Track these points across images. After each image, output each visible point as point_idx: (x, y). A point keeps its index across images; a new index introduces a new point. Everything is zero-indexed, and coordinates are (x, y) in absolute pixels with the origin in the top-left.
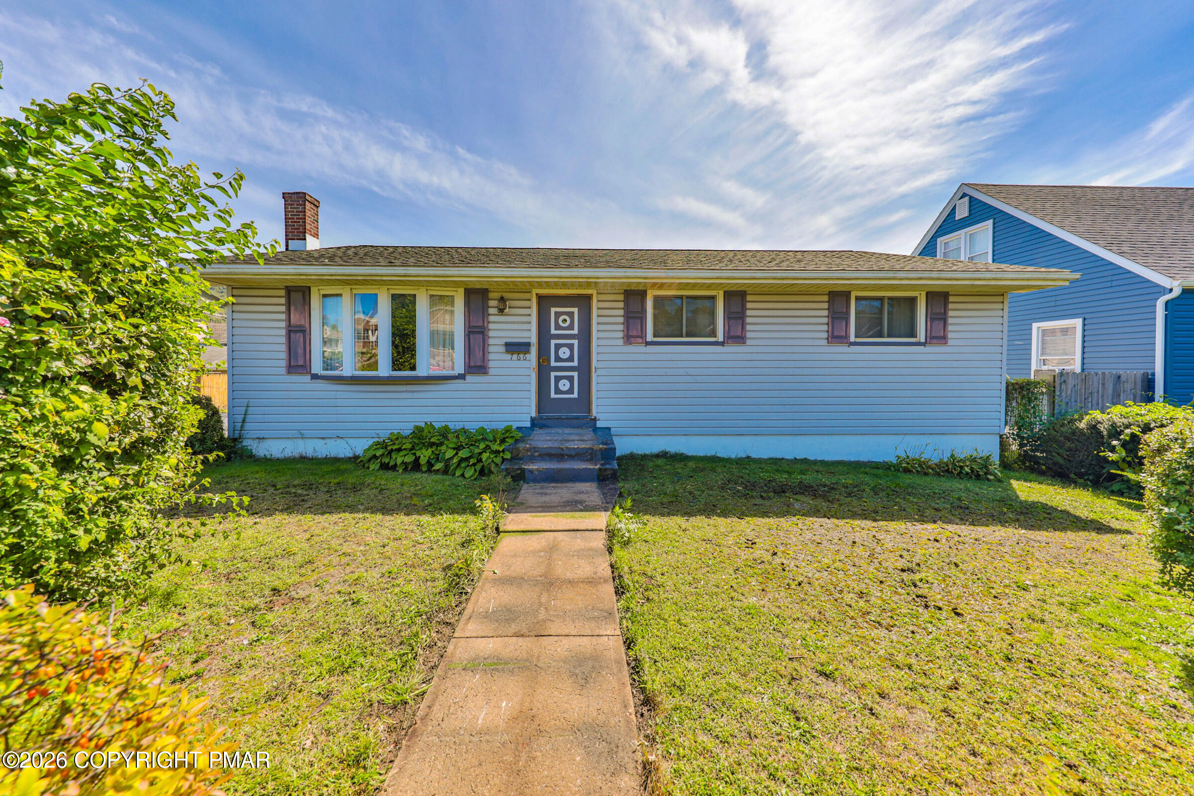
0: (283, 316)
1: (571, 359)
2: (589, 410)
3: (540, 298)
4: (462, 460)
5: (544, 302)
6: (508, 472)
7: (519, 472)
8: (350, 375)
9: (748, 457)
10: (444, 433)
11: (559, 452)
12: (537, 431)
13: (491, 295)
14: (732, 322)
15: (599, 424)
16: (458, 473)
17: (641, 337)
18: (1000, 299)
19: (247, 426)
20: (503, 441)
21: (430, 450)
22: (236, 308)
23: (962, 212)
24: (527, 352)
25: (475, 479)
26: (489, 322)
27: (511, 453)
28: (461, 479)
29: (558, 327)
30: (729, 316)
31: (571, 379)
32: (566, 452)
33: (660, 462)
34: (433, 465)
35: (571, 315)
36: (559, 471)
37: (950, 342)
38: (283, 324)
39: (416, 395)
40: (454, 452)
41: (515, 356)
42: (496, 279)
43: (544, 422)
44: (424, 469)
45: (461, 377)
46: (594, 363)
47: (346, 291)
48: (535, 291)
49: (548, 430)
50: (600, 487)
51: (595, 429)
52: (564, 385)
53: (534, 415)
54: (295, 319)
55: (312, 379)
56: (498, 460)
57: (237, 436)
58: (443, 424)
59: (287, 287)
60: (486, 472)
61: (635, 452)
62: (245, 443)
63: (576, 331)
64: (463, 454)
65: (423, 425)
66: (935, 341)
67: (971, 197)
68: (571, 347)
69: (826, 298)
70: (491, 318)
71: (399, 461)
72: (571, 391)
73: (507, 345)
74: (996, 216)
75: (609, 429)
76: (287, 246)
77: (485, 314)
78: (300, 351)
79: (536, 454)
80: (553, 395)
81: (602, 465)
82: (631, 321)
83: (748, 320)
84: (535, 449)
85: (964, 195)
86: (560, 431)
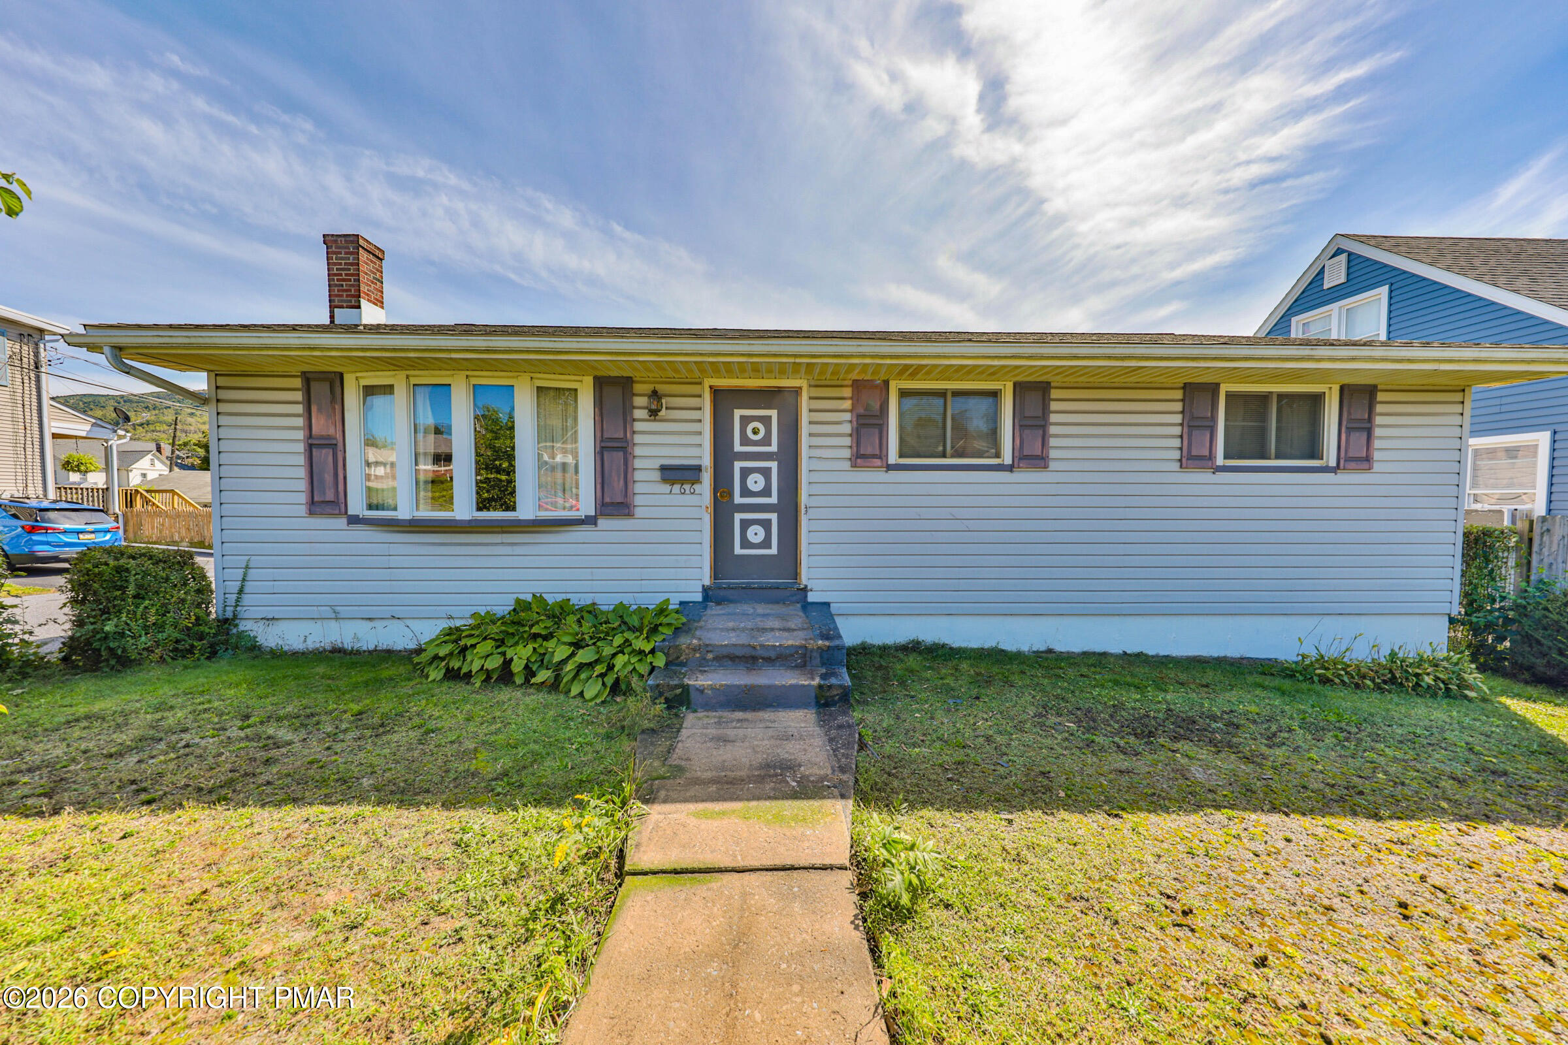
0: (300, 422)
1: (766, 492)
2: (796, 575)
3: (716, 392)
4: (581, 667)
5: (723, 400)
6: (658, 692)
7: (679, 691)
8: (408, 517)
9: (1050, 651)
10: (558, 613)
11: (748, 652)
12: (714, 610)
13: (638, 388)
14: (1027, 432)
15: (812, 597)
16: (575, 691)
17: (880, 458)
18: (1458, 397)
19: (247, 599)
20: (654, 630)
21: (530, 647)
22: (223, 407)
23: (1336, 275)
24: (697, 481)
25: (603, 702)
26: (634, 432)
27: (667, 655)
28: (578, 702)
29: (745, 441)
30: (1023, 423)
31: (766, 524)
32: (760, 652)
33: (912, 661)
34: (534, 675)
35: (766, 421)
36: (750, 689)
37: (1377, 467)
38: (300, 435)
39: (518, 550)
40: (567, 651)
41: (676, 488)
42: (641, 358)
43: (722, 593)
44: (519, 680)
45: (590, 521)
46: (804, 498)
47: (398, 380)
48: (708, 382)
49: (730, 608)
50: (823, 722)
51: (806, 606)
52: (756, 534)
53: (707, 582)
54: (320, 425)
55: (349, 523)
56: (643, 669)
57: (229, 615)
58: (564, 596)
59: (304, 373)
60: (623, 687)
61: (869, 641)
62: (241, 628)
63: (774, 448)
64: (584, 656)
65: (529, 598)
66: (1353, 465)
67: (1350, 254)
68: (766, 472)
69: (1179, 394)
70: (638, 426)
71: (475, 667)
72: (766, 543)
73: (663, 468)
74: (1393, 280)
75: (827, 604)
76: (332, 317)
77: (627, 418)
78: (328, 478)
79: (710, 656)
80: (738, 550)
81: (824, 677)
82: (863, 431)
83: (1053, 430)
84: (708, 648)
85: (1339, 252)
86: (747, 608)
